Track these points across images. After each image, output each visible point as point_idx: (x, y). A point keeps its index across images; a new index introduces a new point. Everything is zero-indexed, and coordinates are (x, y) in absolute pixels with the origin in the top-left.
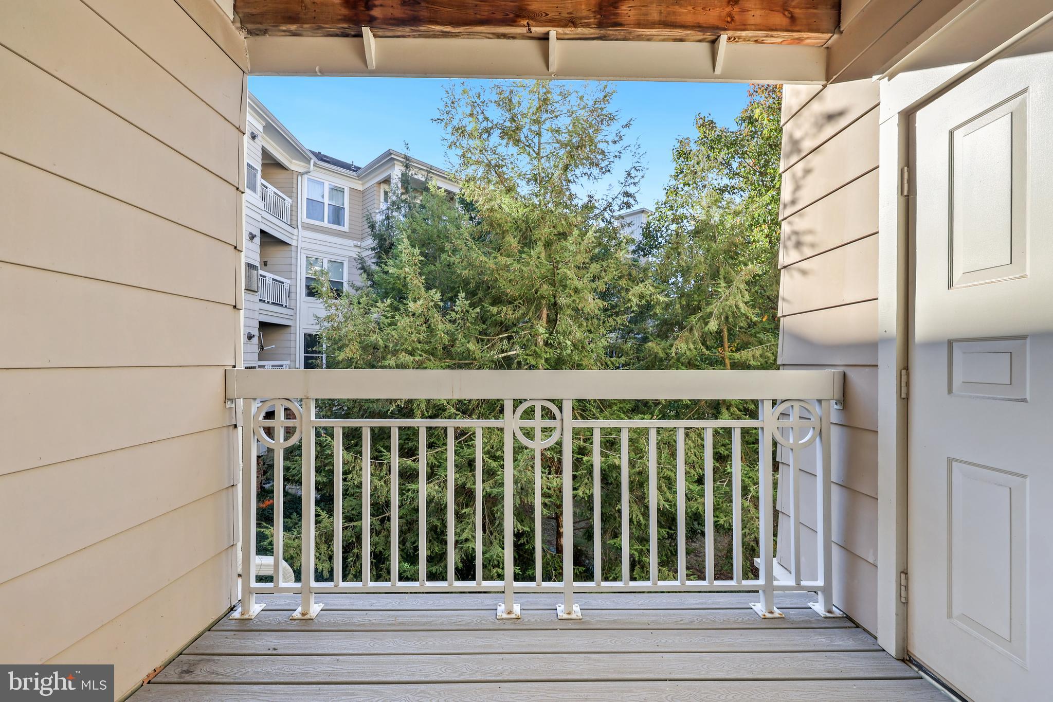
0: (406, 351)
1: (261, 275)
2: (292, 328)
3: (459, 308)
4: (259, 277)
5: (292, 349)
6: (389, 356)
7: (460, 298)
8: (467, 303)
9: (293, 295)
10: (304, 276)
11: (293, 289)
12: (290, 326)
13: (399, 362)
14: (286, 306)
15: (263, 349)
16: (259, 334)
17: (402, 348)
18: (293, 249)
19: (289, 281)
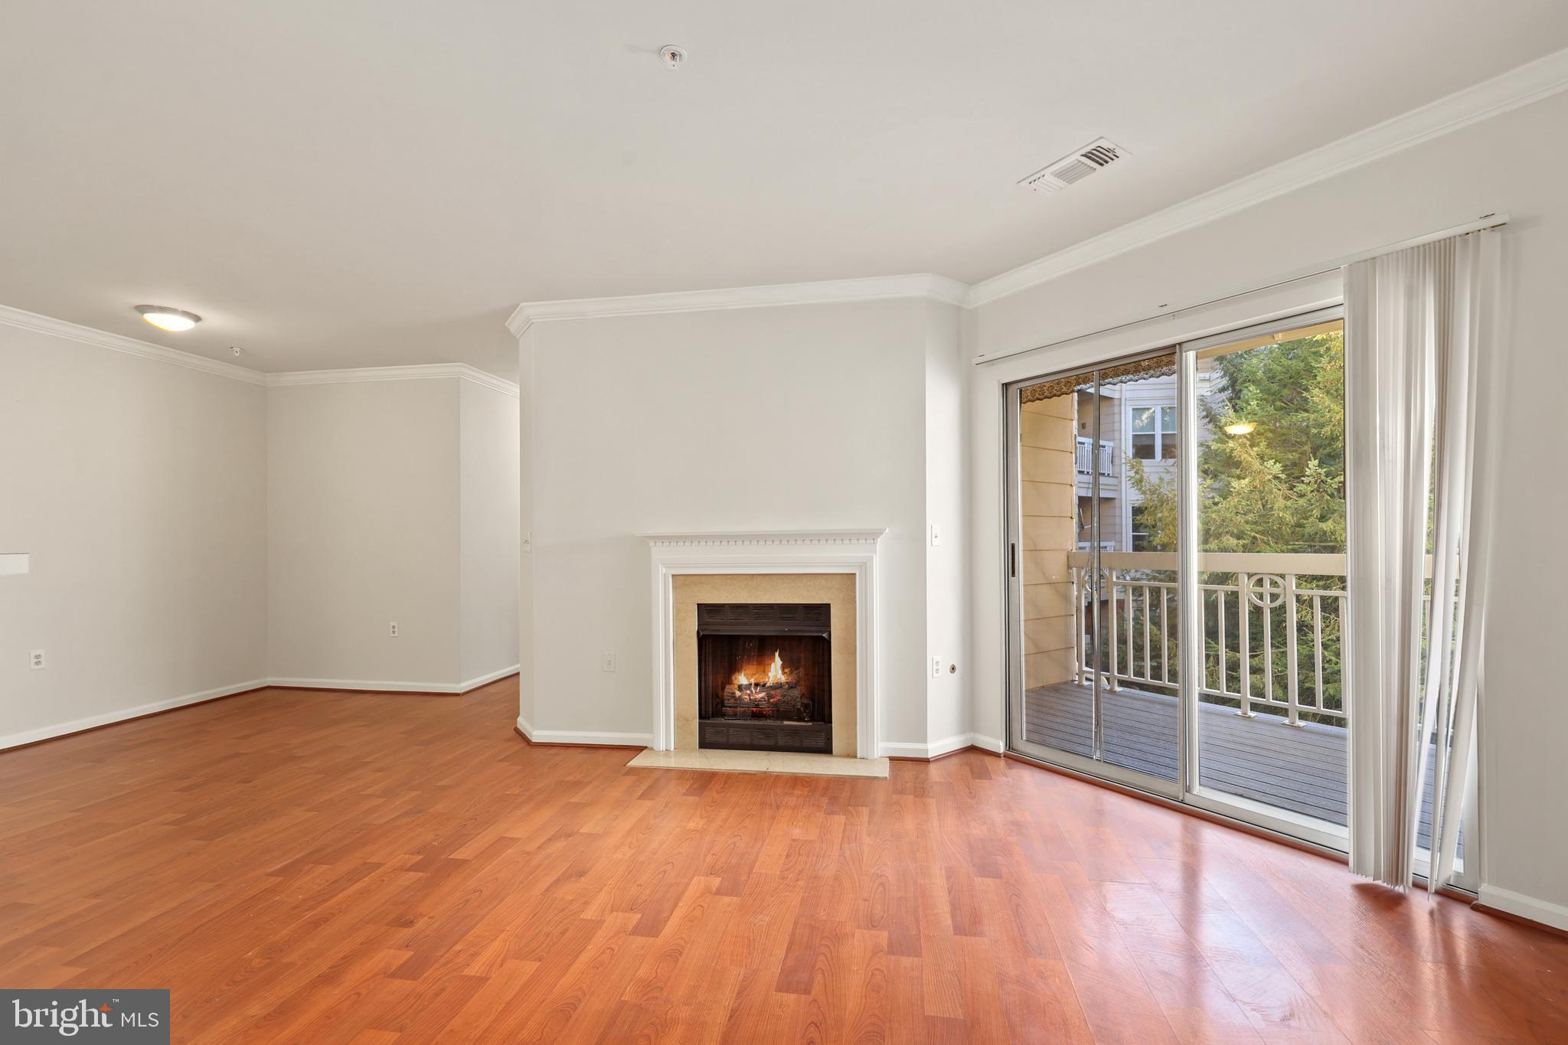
0: (1232, 535)
1: (1079, 443)
2: (1117, 501)
3: (1310, 479)
4: (1078, 445)
5: (1117, 527)
6: (1211, 540)
7: (1310, 466)
8: (1323, 471)
9: (1117, 461)
10: (1130, 434)
11: (1116, 453)
12: (1114, 499)
13: (1221, 546)
14: (1108, 474)
15: (1083, 528)
16: (1079, 511)
17: (1225, 530)
18: (1116, 402)
19: (1111, 444)
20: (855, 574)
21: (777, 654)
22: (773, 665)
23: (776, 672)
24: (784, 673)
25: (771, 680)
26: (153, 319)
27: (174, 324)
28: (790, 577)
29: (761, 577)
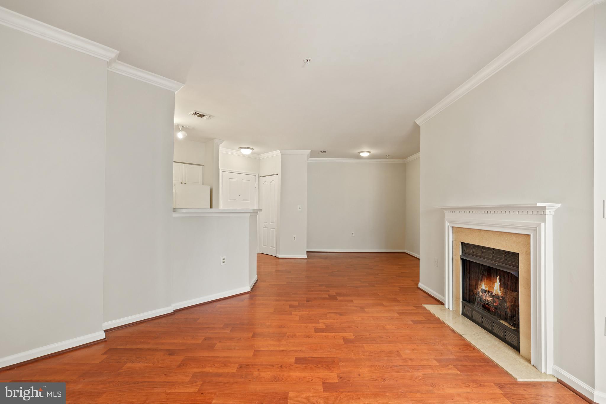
20: (530, 235)
21: (498, 278)
22: (496, 283)
23: (497, 288)
24: (500, 290)
25: (495, 291)
26: (362, 154)
27: (365, 155)
28: (497, 233)
29: (484, 231)
